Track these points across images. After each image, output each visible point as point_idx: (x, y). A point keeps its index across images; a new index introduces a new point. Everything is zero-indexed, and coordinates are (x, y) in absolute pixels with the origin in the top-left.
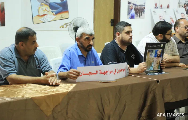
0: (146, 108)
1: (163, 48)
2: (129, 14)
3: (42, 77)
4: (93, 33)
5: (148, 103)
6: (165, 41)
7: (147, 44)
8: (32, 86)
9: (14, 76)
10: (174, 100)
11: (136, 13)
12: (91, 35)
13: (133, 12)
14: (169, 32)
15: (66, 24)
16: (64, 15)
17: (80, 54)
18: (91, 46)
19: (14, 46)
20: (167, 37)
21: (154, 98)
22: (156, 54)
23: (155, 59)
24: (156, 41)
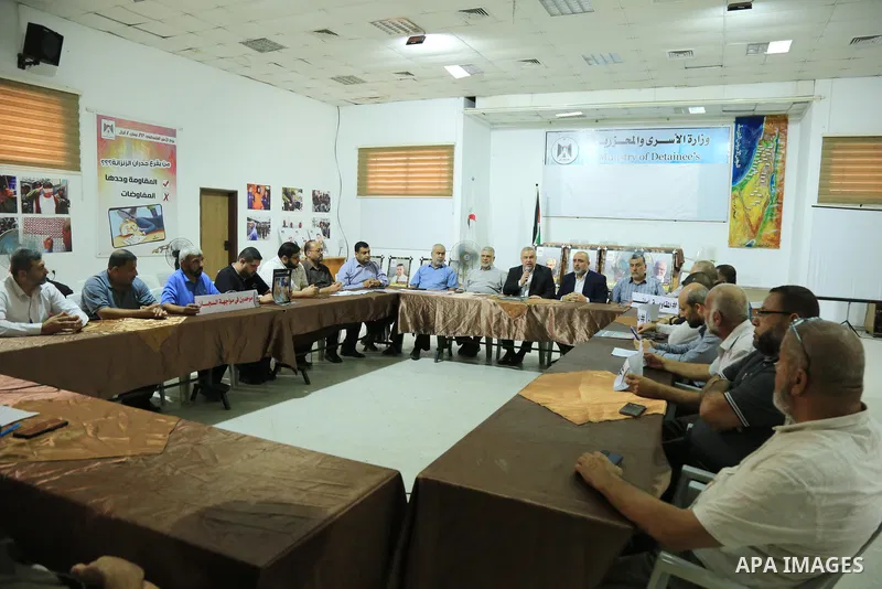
0: (272, 343)
1: (290, 275)
2: (249, 234)
3: (143, 309)
4: (201, 252)
5: (274, 336)
6: (291, 266)
7: (275, 271)
8: (133, 320)
9: (106, 309)
10: (303, 332)
11: (259, 233)
12: (200, 255)
13: (255, 231)
14: (295, 255)
15: (162, 248)
16: (159, 235)
17: (187, 280)
18: (201, 268)
19: (105, 274)
20: (294, 262)
21: (280, 332)
22: (283, 283)
23: (283, 288)
24: (283, 267)
